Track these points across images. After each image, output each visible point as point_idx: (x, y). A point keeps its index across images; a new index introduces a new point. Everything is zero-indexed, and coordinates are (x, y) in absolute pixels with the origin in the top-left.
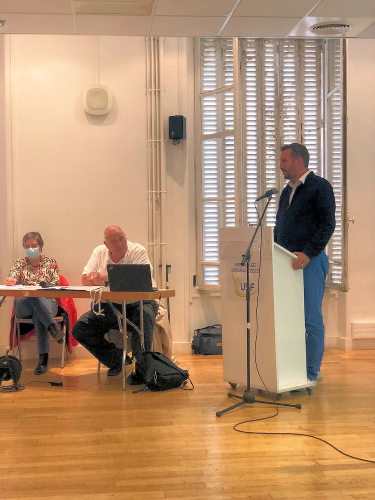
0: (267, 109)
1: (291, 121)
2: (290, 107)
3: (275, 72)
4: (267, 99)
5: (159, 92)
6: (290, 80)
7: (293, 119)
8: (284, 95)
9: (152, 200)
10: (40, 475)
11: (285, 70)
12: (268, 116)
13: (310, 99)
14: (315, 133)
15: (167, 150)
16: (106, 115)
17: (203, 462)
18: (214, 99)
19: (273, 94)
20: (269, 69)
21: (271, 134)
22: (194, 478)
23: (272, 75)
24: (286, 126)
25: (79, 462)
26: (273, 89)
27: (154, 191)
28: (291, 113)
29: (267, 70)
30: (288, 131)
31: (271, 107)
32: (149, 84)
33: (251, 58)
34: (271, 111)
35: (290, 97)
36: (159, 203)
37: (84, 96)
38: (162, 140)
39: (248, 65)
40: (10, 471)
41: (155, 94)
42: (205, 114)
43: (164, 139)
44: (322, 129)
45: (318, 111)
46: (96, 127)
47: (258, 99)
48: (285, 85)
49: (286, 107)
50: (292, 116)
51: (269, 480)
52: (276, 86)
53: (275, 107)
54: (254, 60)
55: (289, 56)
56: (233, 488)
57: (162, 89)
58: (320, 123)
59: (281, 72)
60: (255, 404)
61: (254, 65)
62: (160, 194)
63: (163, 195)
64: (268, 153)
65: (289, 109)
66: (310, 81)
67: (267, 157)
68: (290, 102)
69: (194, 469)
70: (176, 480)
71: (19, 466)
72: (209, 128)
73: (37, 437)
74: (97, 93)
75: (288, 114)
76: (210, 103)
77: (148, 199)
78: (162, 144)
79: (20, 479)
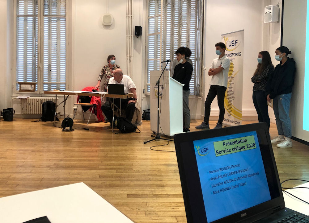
0: (175, 24)
1: (185, 29)
2: (185, 23)
3: (178, 9)
4: (175, 20)
5: (131, 16)
6: (185, 12)
7: (186, 28)
8: (182, 18)
9: (128, 59)
10: (72, 163)
11: (183, 8)
12: (176, 26)
13: (193, 20)
14: (194, 33)
15: (134, 40)
16: (111, 25)
17: (134, 160)
18: (154, 19)
19: (178, 18)
20: (176, 8)
21: (177, 33)
22: (129, 166)
23: (177, 10)
24: (183, 31)
25: (88, 158)
26: (178, 16)
27: (129, 56)
28: (185, 25)
29: (175, 8)
30: (183, 32)
31: (177, 23)
32: (127, 14)
33: (169, 3)
34: (177, 25)
35: (184, 19)
36: (130, 60)
37: (102, 18)
38: (132, 36)
39: (168, 6)
40: (61, 160)
41: (130, 17)
42: (150, 25)
43: (133, 35)
44: (197, 32)
45: (196, 25)
46: (107, 30)
47: (171, 20)
48: (183, 14)
49: (183, 23)
50: (185, 27)
51: (158, 168)
52: (179, 14)
53: (178, 23)
54: (170, 4)
55: (185, 2)
56: (143, 170)
57: (133, 15)
58: (196, 29)
59: (181, 9)
60: (160, 140)
61: (170, 6)
62: (131, 57)
63: (132, 57)
64: (175, 41)
65: (184, 24)
66: (193, 12)
67: (175, 43)
68: (184, 21)
69: (130, 163)
70: (122, 167)
71: (65, 159)
72: (152, 31)
73: (74, 149)
74: (107, 17)
75: (184, 26)
76: (152, 21)
77: (126, 59)
78: (132, 37)
79: (64, 164)
